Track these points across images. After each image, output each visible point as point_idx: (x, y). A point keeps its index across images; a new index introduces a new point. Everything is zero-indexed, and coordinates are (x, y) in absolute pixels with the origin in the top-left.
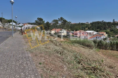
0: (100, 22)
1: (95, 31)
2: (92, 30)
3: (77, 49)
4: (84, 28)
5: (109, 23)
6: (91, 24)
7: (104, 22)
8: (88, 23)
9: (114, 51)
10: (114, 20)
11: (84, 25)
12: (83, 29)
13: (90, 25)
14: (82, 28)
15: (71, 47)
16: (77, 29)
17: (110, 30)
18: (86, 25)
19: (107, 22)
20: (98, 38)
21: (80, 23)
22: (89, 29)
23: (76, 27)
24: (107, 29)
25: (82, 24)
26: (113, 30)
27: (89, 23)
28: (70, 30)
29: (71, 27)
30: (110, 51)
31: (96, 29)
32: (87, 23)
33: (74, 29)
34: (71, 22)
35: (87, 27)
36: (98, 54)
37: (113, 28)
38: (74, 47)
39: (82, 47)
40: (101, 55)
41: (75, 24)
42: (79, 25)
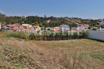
0: (35, 17)
1: (30, 24)
2: (28, 23)
3: (12, 42)
4: (21, 22)
5: (41, 18)
6: (27, 17)
7: (38, 17)
9: (45, 41)
10: (45, 16)
11: (20, 18)
12: (19, 22)
13: (26, 19)
15: (6, 41)
16: (13, 22)
17: (42, 24)
18: (22, 19)
19: (40, 17)
21: (16, 16)
22: (25, 22)
23: (11, 20)
24: (40, 23)
25: (18, 17)
26: (44, 24)
27: (25, 17)
28: (5, 23)
29: (6, 20)
30: (42, 41)
31: (31, 23)
32: (23, 17)
33: (10, 22)
34: (5, 15)
35: (23, 21)
36: (33, 44)
37: (44, 22)
38: (9, 41)
39: (18, 40)
40: (35, 45)
41: (11, 17)
42: (15, 18)
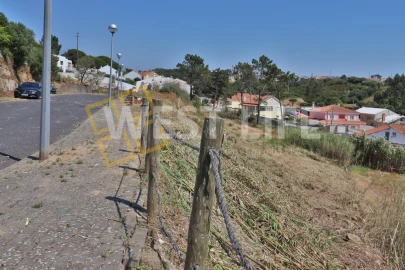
4: (360, 98)
6: (389, 80)
8: (379, 76)
11: (359, 85)
13: (385, 89)
14: (350, 96)
18: (367, 87)
20: (391, 135)
21: (344, 77)
22: (379, 102)
23: (326, 91)
25: (353, 81)
27: (385, 77)
32: (376, 79)
35: (370, 94)
41: (325, 81)
42: (339, 83)
